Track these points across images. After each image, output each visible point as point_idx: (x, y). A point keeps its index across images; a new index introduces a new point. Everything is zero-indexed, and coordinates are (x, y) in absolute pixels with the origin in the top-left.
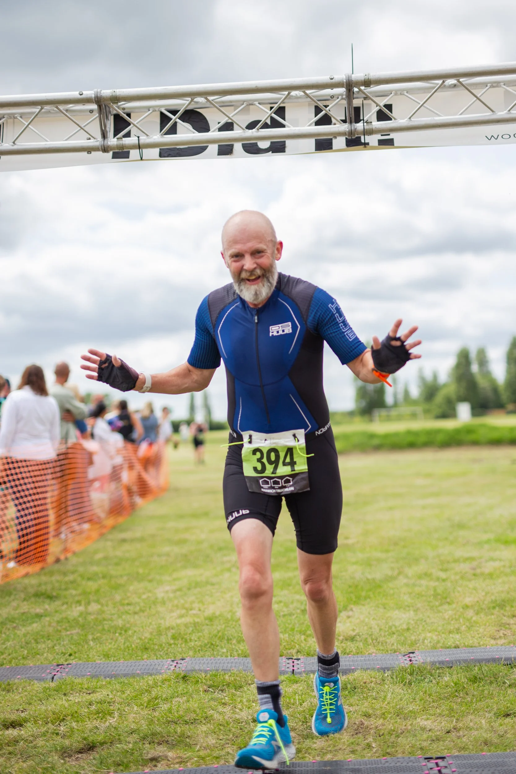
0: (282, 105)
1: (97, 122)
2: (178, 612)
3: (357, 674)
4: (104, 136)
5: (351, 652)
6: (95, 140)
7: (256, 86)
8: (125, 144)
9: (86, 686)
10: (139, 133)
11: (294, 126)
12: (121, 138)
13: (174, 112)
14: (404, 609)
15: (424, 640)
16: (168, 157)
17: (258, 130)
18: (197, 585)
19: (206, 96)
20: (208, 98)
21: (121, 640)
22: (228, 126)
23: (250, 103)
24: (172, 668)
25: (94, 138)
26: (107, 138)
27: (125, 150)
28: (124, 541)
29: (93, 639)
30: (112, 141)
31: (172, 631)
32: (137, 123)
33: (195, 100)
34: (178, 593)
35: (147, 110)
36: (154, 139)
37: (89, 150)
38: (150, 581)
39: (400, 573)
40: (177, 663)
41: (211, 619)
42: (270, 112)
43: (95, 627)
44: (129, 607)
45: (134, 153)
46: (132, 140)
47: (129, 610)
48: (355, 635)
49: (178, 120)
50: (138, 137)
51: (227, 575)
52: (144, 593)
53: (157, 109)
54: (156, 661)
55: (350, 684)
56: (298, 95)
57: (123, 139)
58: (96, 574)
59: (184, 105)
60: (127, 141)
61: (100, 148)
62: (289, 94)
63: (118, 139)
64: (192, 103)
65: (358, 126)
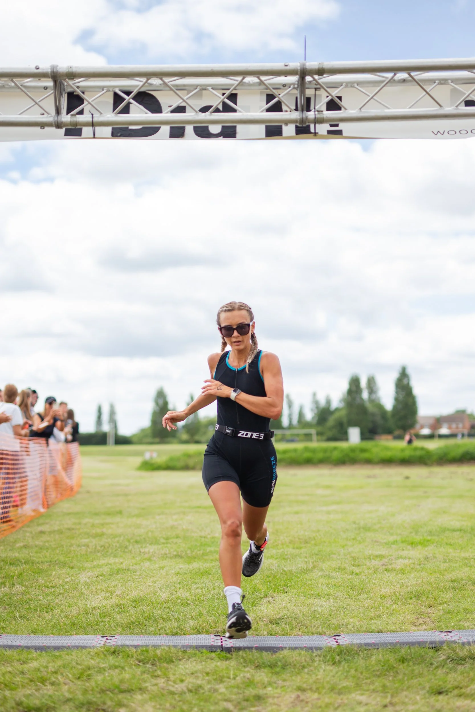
0: (234, 92)
1: (52, 97)
2: (103, 594)
3: (286, 652)
4: (58, 112)
5: (277, 633)
6: (49, 115)
7: (212, 70)
8: (79, 121)
9: (17, 657)
10: (94, 111)
11: (246, 112)
12: (75, 115)
13: (128, 93)
14: (324, 597)
15: (347, 625)
16: (120, 136)
17: (211, 113)
18: (118, 572)
19: (161, 77)
20: (164, 79)
21: (48, 616)
22: (181, 109)
23: (204, 88)
24: (103, 642)
25: (48, 114)
26: (61, 114)
27: (78, 127)
28: (41, 532)
29: (20, 617)
30: (66, 118)
31: (98, 610)
32: (92, 101)
33: (149, 81)
34: (101, 577)
35: (102, 90)
36: (108, 117)
37: (42, 125)
38: (72, 568)
39: (314, 567)
40: (107, 639)
41: (136, 602)
42: (222, 97)
43: (20, 606)
44: (53, 589)
45: (87, 131)
46: (85, 118)
47: (54, 592)
48: (280, 619)
49: (132, 101)
50: (92, 115)
51: (147, 564)
52: (67, 578)
53: (111, 89)
54: (85, 636)
55: (280, 661)
56: (251, 82)
57: (78, 116)
58: (19, 560)
59: (137, 86)
60: (80, 118)
61: (54, 123)
62: (244, 78)
63: (72, 115)
64: (146, 84)
65: (310, 115)
